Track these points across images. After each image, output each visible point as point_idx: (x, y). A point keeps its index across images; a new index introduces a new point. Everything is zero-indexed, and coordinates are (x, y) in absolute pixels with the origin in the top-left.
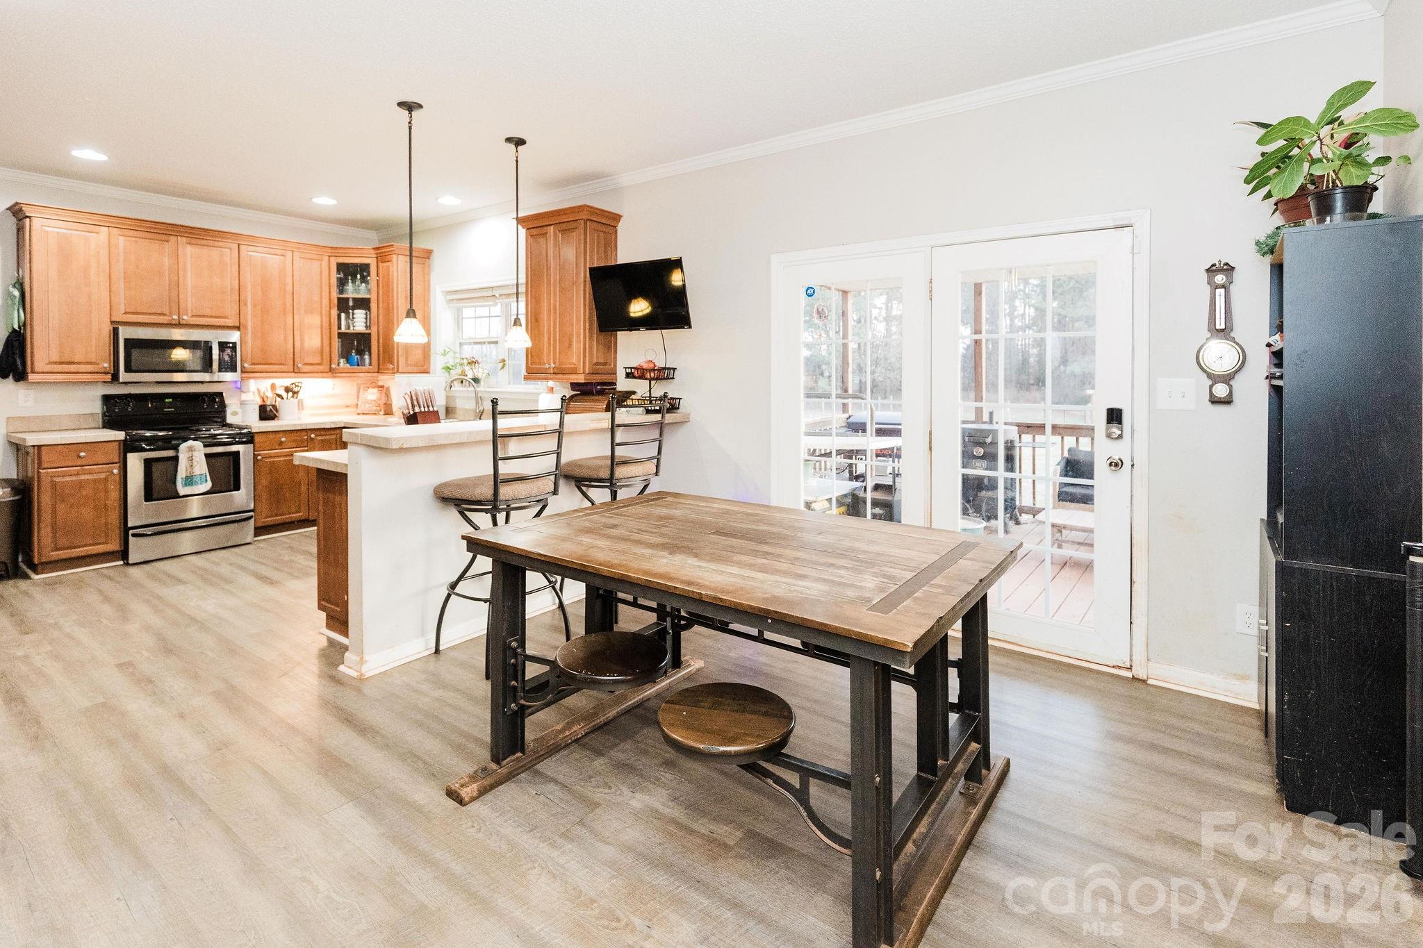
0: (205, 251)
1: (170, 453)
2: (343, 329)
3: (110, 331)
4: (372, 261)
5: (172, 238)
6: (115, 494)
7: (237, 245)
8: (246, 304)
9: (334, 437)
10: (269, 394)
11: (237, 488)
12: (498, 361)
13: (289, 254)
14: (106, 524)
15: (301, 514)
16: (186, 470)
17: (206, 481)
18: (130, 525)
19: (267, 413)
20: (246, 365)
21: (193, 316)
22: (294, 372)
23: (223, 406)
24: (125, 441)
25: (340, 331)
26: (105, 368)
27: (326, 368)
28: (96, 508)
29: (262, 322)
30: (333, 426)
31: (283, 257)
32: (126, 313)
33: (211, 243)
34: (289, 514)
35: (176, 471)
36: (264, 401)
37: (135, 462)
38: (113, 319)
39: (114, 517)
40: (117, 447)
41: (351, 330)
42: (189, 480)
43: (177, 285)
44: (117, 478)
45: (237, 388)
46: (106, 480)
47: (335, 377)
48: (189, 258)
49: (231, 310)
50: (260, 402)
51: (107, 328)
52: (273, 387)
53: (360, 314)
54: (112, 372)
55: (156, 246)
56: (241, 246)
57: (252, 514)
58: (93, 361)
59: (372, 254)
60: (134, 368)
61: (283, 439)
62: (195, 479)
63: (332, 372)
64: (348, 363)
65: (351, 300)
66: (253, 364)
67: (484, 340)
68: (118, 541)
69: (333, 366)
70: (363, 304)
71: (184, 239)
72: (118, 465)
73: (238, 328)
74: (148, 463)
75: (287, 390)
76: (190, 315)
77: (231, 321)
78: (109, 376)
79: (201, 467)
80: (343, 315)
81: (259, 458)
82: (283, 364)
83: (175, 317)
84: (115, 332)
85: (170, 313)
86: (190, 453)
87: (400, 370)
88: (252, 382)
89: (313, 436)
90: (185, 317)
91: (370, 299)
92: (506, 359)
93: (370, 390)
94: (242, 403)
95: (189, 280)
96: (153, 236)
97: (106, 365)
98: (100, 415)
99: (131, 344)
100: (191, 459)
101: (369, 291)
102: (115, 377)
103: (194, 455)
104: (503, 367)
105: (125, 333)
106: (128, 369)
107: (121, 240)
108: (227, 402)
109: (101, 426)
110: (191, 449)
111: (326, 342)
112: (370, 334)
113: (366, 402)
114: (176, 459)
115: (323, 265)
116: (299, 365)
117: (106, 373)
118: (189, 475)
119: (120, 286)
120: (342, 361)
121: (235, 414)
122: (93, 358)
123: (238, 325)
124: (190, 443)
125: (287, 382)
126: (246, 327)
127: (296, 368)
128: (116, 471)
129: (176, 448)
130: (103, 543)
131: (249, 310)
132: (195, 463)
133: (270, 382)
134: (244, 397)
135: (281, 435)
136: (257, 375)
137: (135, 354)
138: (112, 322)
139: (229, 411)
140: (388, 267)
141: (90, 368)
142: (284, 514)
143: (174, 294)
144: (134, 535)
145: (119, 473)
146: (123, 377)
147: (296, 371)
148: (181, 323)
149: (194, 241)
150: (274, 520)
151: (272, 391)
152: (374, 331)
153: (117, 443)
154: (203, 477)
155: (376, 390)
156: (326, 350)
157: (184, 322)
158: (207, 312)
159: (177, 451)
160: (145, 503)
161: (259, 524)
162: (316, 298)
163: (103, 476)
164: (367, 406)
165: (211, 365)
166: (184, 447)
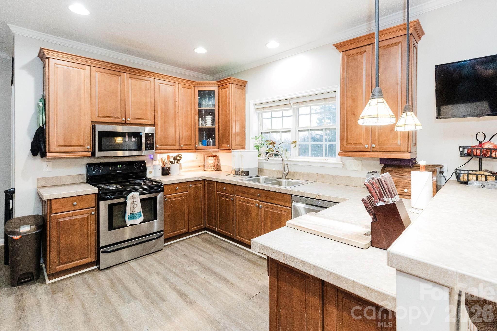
0: (138, 82)
1: (122, 200)
2: (200, 126)
3: (91, 127)
4: (216, 89)
5: (122, 74)
6: (93, 227)
7: (153, 79)
8: (157, 112)
9: (200, 185)
10: (166, 161)
11: (155, 218)
12: (292, 143)
13: (177, 85)
14: (88, 245)
15: (185, 229)
16: (131, 210)
17: (141, 216)
18: (101, 246)
19: (165, 172)
20: (157, 146)
21: (132, 118)
22: (179, 149)
23: (145, 168)
24: (98, 194)
25: (199, 127)
26: (88, 149)
27: (193, 146)
28: (82, 236)
29: (165, 122)
30: (200, 179)
31: (174, 87)
32: (99, 116)
33: (141, 77)
34: (180, 230)
35: (125, 211)
36: (164, 165)
37: (104, 206)
38: (93, 120)
39: (92, 240)
40: (94, 197)
41: (204, 127)
42: (133, 216)
43: (124, 101)
44: (94, 217)
45: (151, 158)
46: (88, 218)
47: (197, 152)
48: (130, 86)
49: (150, 115)
50: (162, 165)
51: (89, 125)
52: (168, 157)
53: (209, 118)
54: (92, 151)
55: (114, 78)
56: (156, 80)
57: (163, 232)
58: (82, 145)
59: (215, 85)
60: (103, 149)
61: (177, 188)
62: (135, 216)
63: (196, 149)
64: (202, 144)
65: (203, 110)
66: (160, 145)
67: (279, 130)
68: (94, 256)
69: (197, 146)
70: (211, 112)
71: (128, 74)
72: (94, 208)
73: (153, 125)
74: (111, 207)
75: (175, 159)
76: (131, 118)
77: (150, 121)
78: (90, 154)
79: (138, 208)
80: (200, 119)
81: (166, 199)
82: (174, 145)
83: (124, 119)
84: (94, 128)
85: (121, 117)
86: (133, 199)
87: (233, 148)
88: (158, 155)
89: (191, 185)
90: (128, 119)
91: (215, 109)
92: (297, 141)
93: (210, 158)
94: (154, 167)
95: (131, 99)
96: (113, 72)
97: (89, 147)
98: (86, 175)
99: (102, 134)
100: (133, 203)
101: (214, 106)
102: (93, 154)
103: (135, 201)
104: (295, 146)
105: (99, 128)
106: (100, 150)
107: (97, 73)
108: (147, 166)
109: (86, 182)
110: (133, 197)
111: (193, 133)
112: (215, 128)
113: (208, 164)
114: (125, 203)
115: (192, 91)
116: (182, 146)
117: (88, 152)
118: (132, 213)
119: (96, 101)
120: (200, 143)
121: (151, 172)
122: (82, 143)
123: (153, 123)
124: (133, 193)
125: (175, 155)
126: (157, 125)
127: (180, 147)
128: (93, 213)
129: (126, 198)
130: (86, 258)
131: (158, 115)
132: (135, 206)
133: (167, 155)
134: (154, 163)
135: (176, 186)
136: (162, 151)
137: (103, 140)
138: (92, 122)
139: (148, 170)
140: (226, 91)
141: (80, 149)
142: (177, 231)
143: (123, 105)
144: (103, 252)
145: (95, 214)
146: (98, 154)
147: (180, 149)
148: (126, 122)
149: (133, 76)
150: (173, 234)
151: (167, 159)
152: (216, 126)
153: (94, 195)
154: (139, 214)
155: (212, 158)
156: (193, 137)
157: (128, 122)
158: (139, 116)
159: (126, 199)
160: (109, 231)
161: (166, 238)
162: (189, 109)
163: (86, 216)
164: (209, 166)
165: (142, 146)
166: (129, 196)
